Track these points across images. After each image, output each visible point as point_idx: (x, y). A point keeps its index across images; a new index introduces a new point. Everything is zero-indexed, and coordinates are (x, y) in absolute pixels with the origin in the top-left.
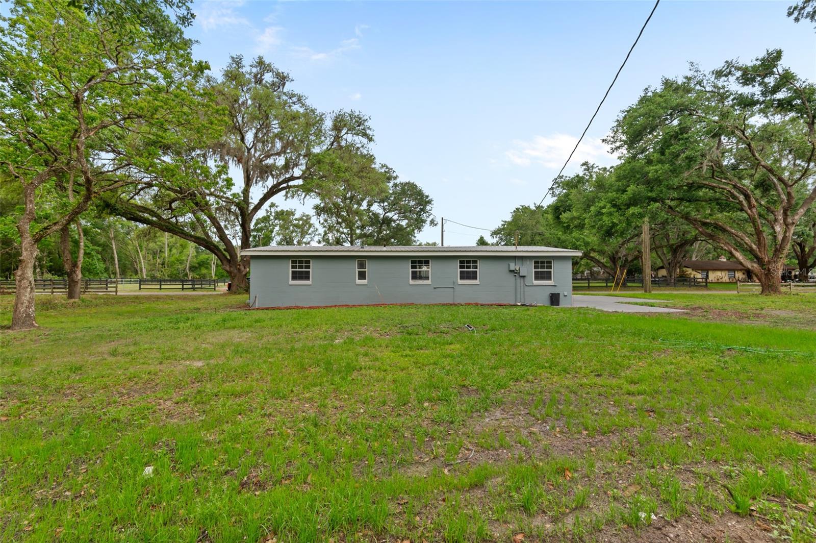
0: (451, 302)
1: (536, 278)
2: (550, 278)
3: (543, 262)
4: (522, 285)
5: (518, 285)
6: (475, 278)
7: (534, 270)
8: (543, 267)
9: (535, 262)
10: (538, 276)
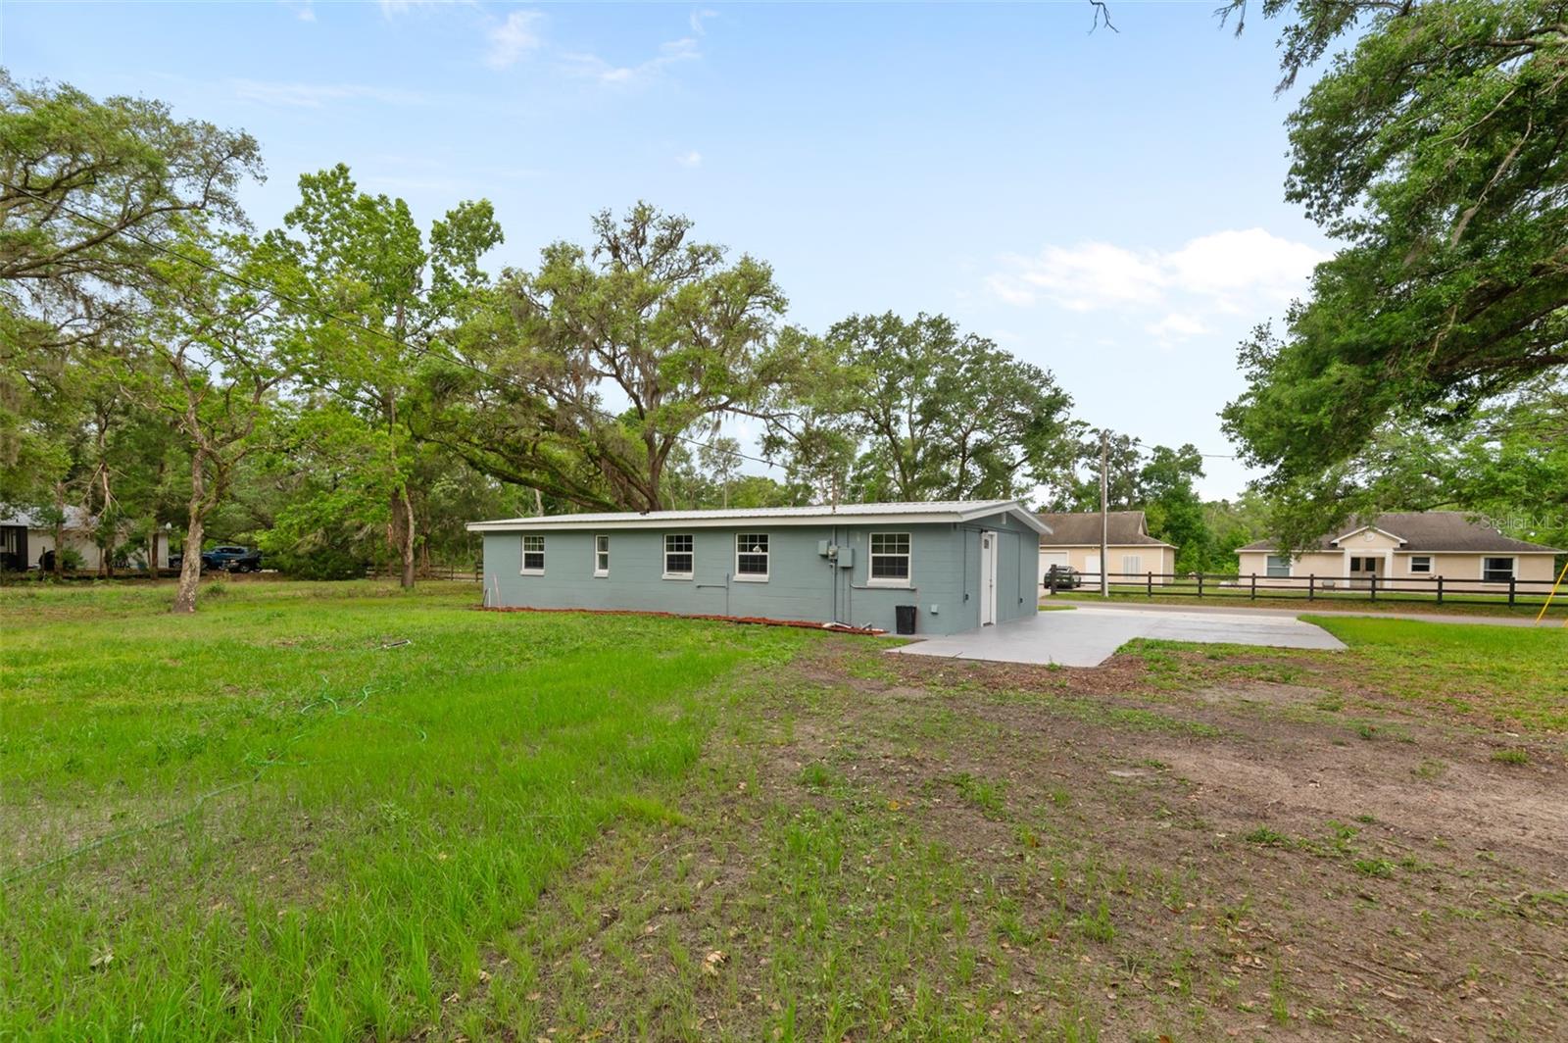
0: (723, 614)
1: (877, 573)
2: (903, 573)
3: (890, 538)
4: (847, 587)
5: (839, 586)
6: (763, 570)
7: (871, 555)
8: (891, 549)
9: (876, 539)
10: (881, 568)
